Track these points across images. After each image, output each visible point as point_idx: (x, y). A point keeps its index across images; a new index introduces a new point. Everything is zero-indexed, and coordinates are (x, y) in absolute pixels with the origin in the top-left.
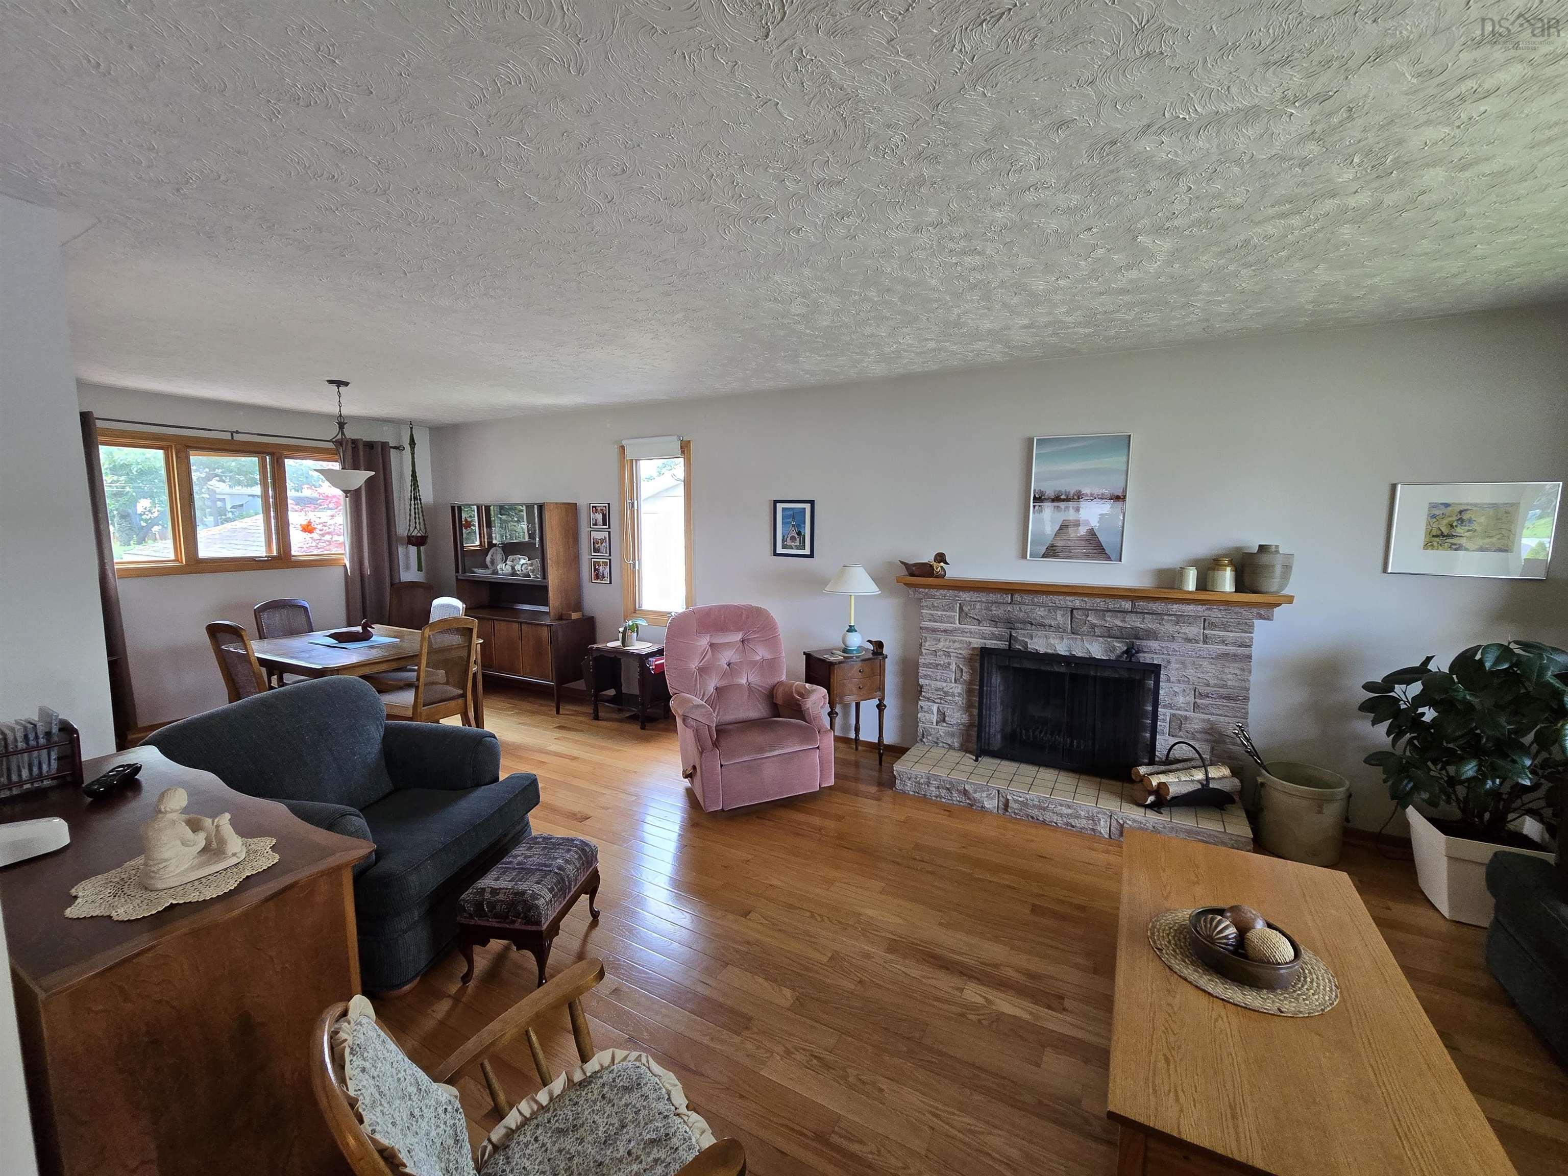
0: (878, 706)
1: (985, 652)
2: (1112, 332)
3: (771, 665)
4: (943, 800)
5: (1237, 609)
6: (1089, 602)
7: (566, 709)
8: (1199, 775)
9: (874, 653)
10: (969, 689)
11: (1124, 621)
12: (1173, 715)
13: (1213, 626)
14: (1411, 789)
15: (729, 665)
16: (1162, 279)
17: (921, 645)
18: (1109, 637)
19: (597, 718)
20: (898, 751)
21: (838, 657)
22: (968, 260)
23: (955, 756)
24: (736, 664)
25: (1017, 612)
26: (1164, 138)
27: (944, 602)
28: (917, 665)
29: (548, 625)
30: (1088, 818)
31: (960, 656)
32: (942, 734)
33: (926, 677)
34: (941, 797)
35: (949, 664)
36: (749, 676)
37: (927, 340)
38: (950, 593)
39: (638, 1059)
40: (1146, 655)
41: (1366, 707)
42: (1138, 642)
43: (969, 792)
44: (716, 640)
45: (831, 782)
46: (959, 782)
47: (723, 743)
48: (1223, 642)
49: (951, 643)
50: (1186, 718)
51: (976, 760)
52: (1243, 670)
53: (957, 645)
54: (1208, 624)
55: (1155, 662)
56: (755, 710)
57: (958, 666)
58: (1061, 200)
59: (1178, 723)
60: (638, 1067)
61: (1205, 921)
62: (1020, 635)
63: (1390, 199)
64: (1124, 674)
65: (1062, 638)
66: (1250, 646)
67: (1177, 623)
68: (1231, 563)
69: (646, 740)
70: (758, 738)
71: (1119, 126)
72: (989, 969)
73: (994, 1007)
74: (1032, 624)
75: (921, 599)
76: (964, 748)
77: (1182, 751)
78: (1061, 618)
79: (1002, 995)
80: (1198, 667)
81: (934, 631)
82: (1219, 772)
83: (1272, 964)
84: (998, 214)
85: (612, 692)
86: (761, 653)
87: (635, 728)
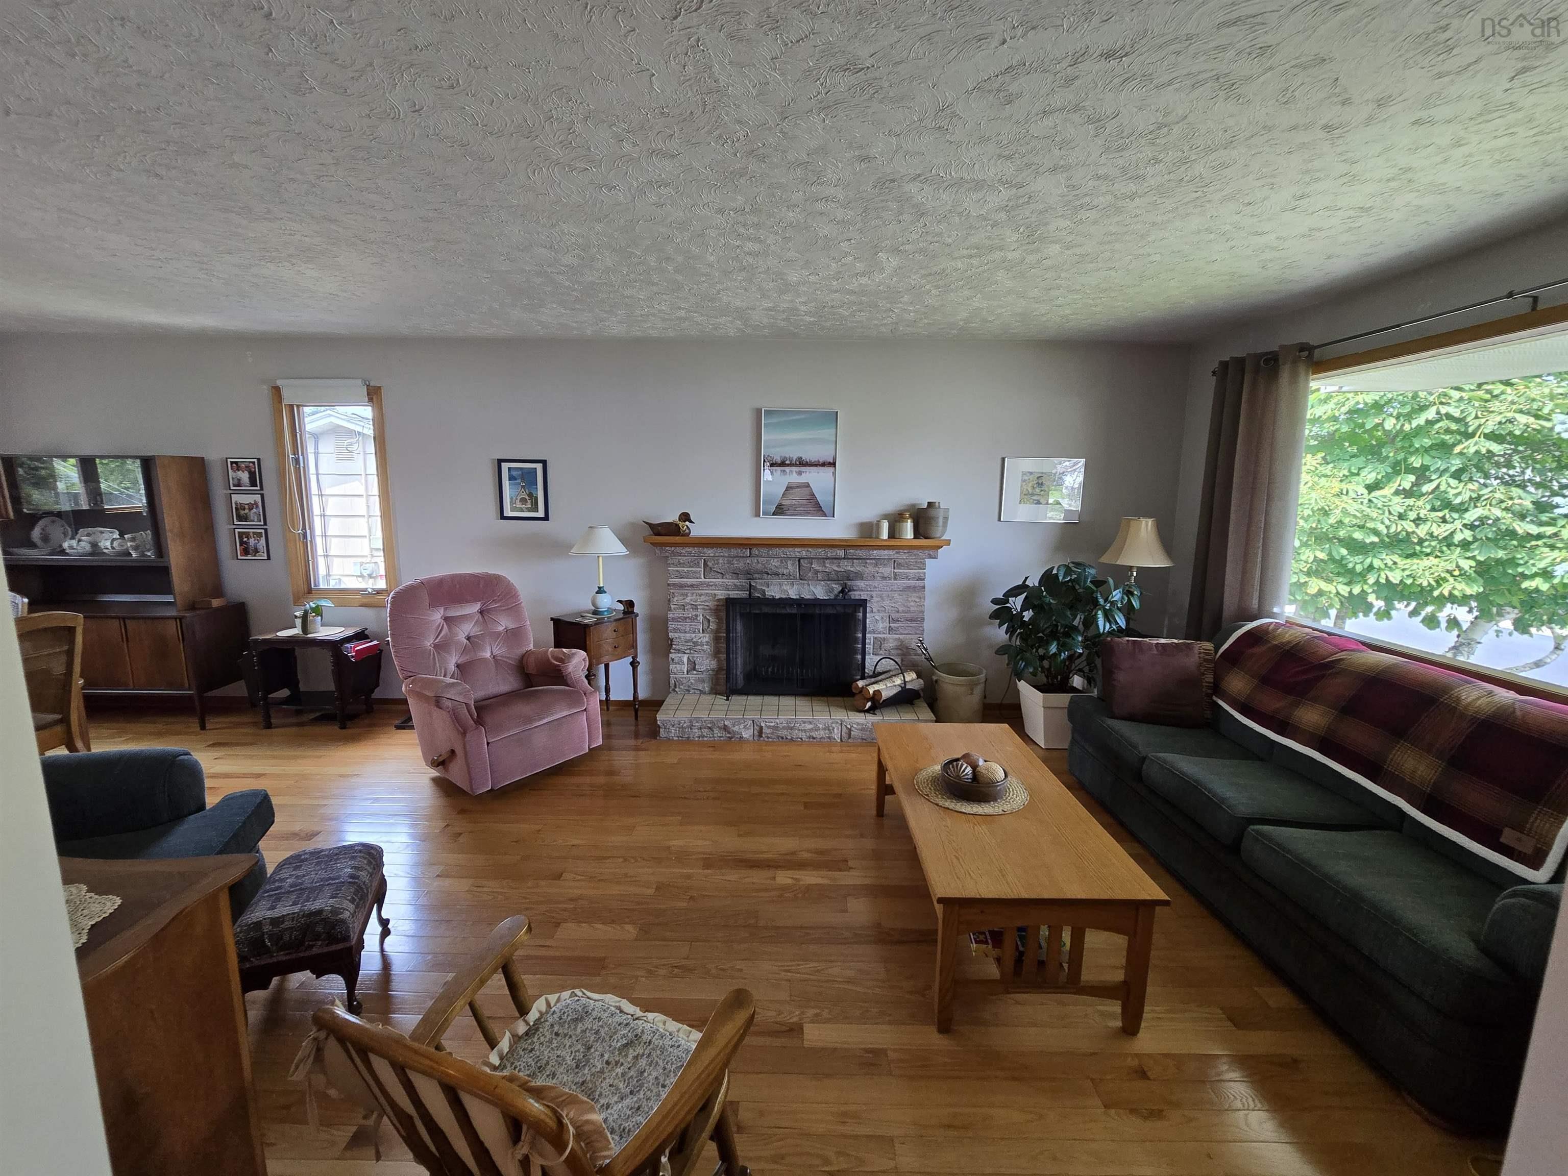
0: (632, 664)
1: (729, 603)
2: (828, 324)
3: (514, 635)
4: (706, 739)
5: (916, 552)
6: (813, 552)
7: (211, 722)
8: (898, 681)
9: (625, 613)
10: (716, 637)
11: (839, 566)
12: (875, 638)
13: (900, 566)
14: (1024, 666)
15: (467, 639)
16: (881, 288)
17: (669, 601)
18: (828, 580)
19: (269, 726)
20: (655, 704)
21: (590, 620)
22: (749, 246)
23: (708, 699)
24: (475, 637)
25: (755, 563)
26: (925, 187)
27: (689, 559)
28: (666, 621)
29: (175, 618)
30: (824, 729)
31: (707, 608)
32: (693, 681)
33: (675, 630)
34: (703, 737)
35: (697, 616)
36: (494, 648)
37: (680, 308)
38: (694, 550)
39: (573, 995)
40: (855, 593)
41: (995, 615)
42: (849, 583)
43: (729, 727)
44: (451, 613)
45: (599, 742)
46: (719, 720)
47: (489, 719)
48: (907, 578)
49: (698, 597)
50: (884, 639)
51: (727, 700)
52: (920, 598)
53: (703, 598)
54: (897, 564)
55: (862, 598)
56: (505, 683)
57: (705, 617)
58: (840, 214)
59: (879, 643)
60: (578, 1000)
61: (953, 767)
62: (758, 584)
63: (1031, 259)
64: (840, 610)
65: (793, 584)
66: (924, 579)
67: (876, 565)
68: (911, 516)
69: (354, 739)
70: (523, 708)
71: (901, 170)
72: (788, 857)
73: (801, 883)
74: (768, 574)
75: (668, 557)
76: (715, 691)
77: (887, 664)
78: (792, 567)
79: (805, 872)
80: (891, 598)
81: (681, 586)
82: (911, 676)
83: (992, 783)
84: (791, 214)
85: (285, 693)
86: (504, 623)
87: (334, 729)
